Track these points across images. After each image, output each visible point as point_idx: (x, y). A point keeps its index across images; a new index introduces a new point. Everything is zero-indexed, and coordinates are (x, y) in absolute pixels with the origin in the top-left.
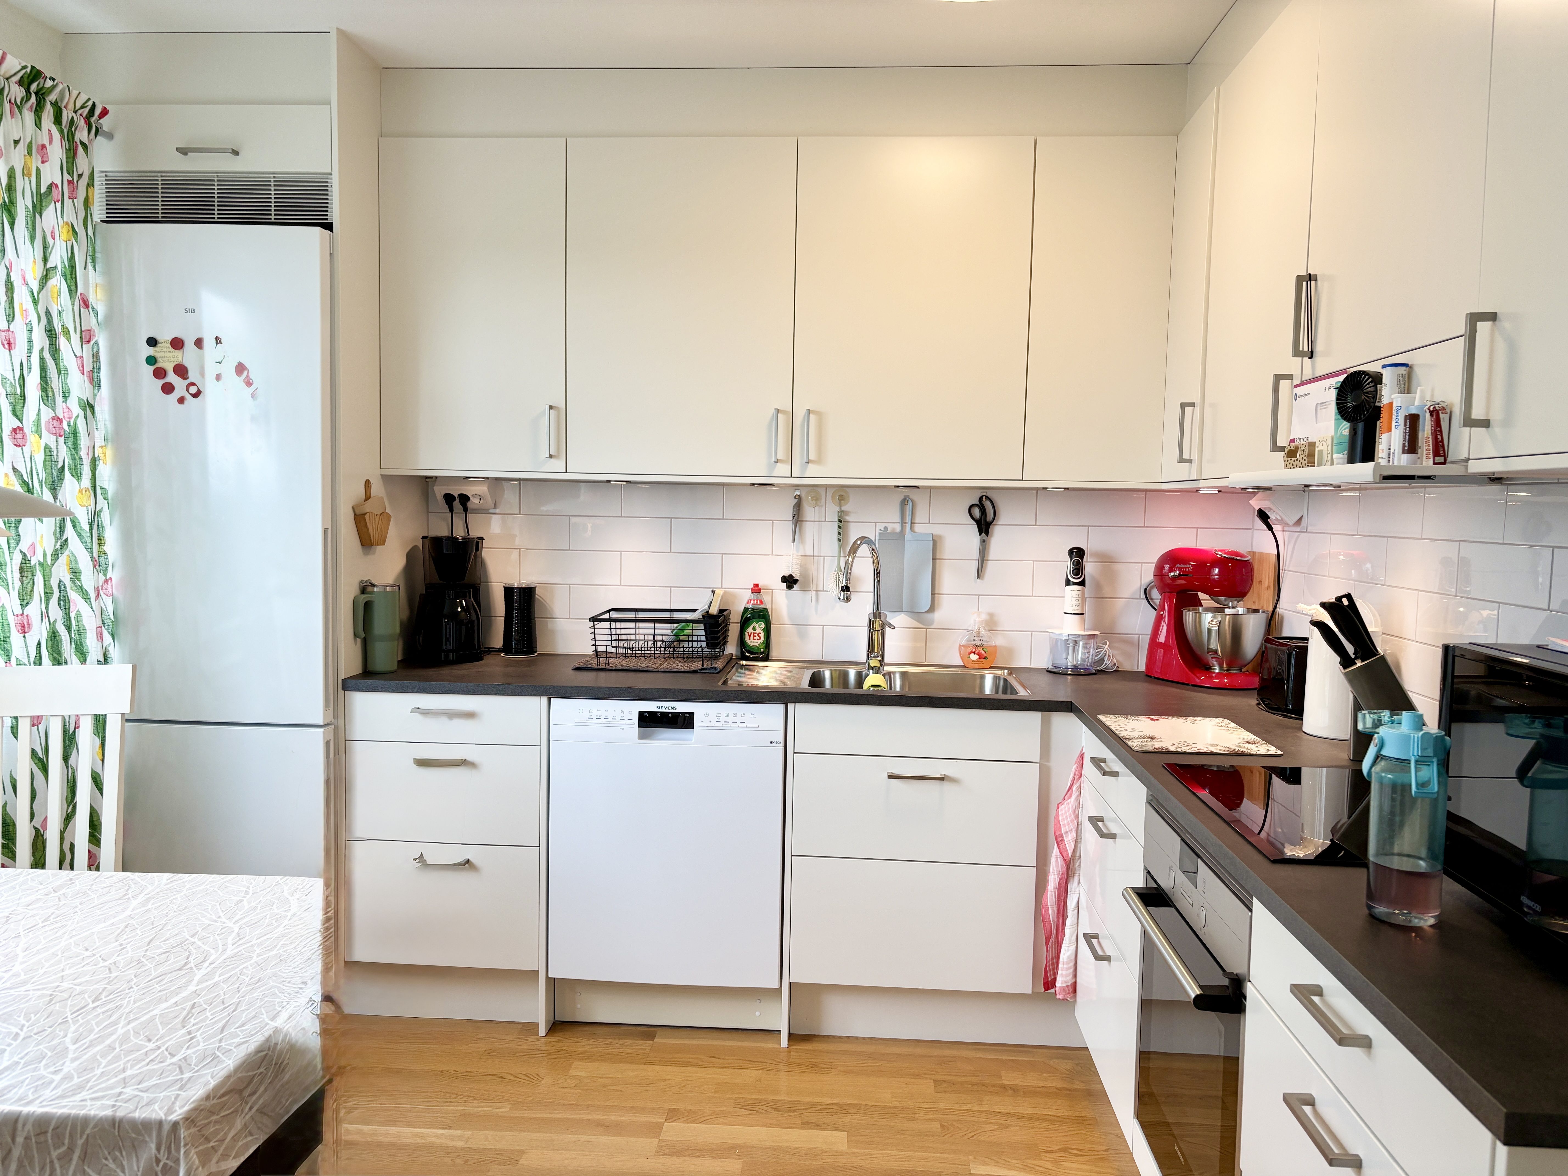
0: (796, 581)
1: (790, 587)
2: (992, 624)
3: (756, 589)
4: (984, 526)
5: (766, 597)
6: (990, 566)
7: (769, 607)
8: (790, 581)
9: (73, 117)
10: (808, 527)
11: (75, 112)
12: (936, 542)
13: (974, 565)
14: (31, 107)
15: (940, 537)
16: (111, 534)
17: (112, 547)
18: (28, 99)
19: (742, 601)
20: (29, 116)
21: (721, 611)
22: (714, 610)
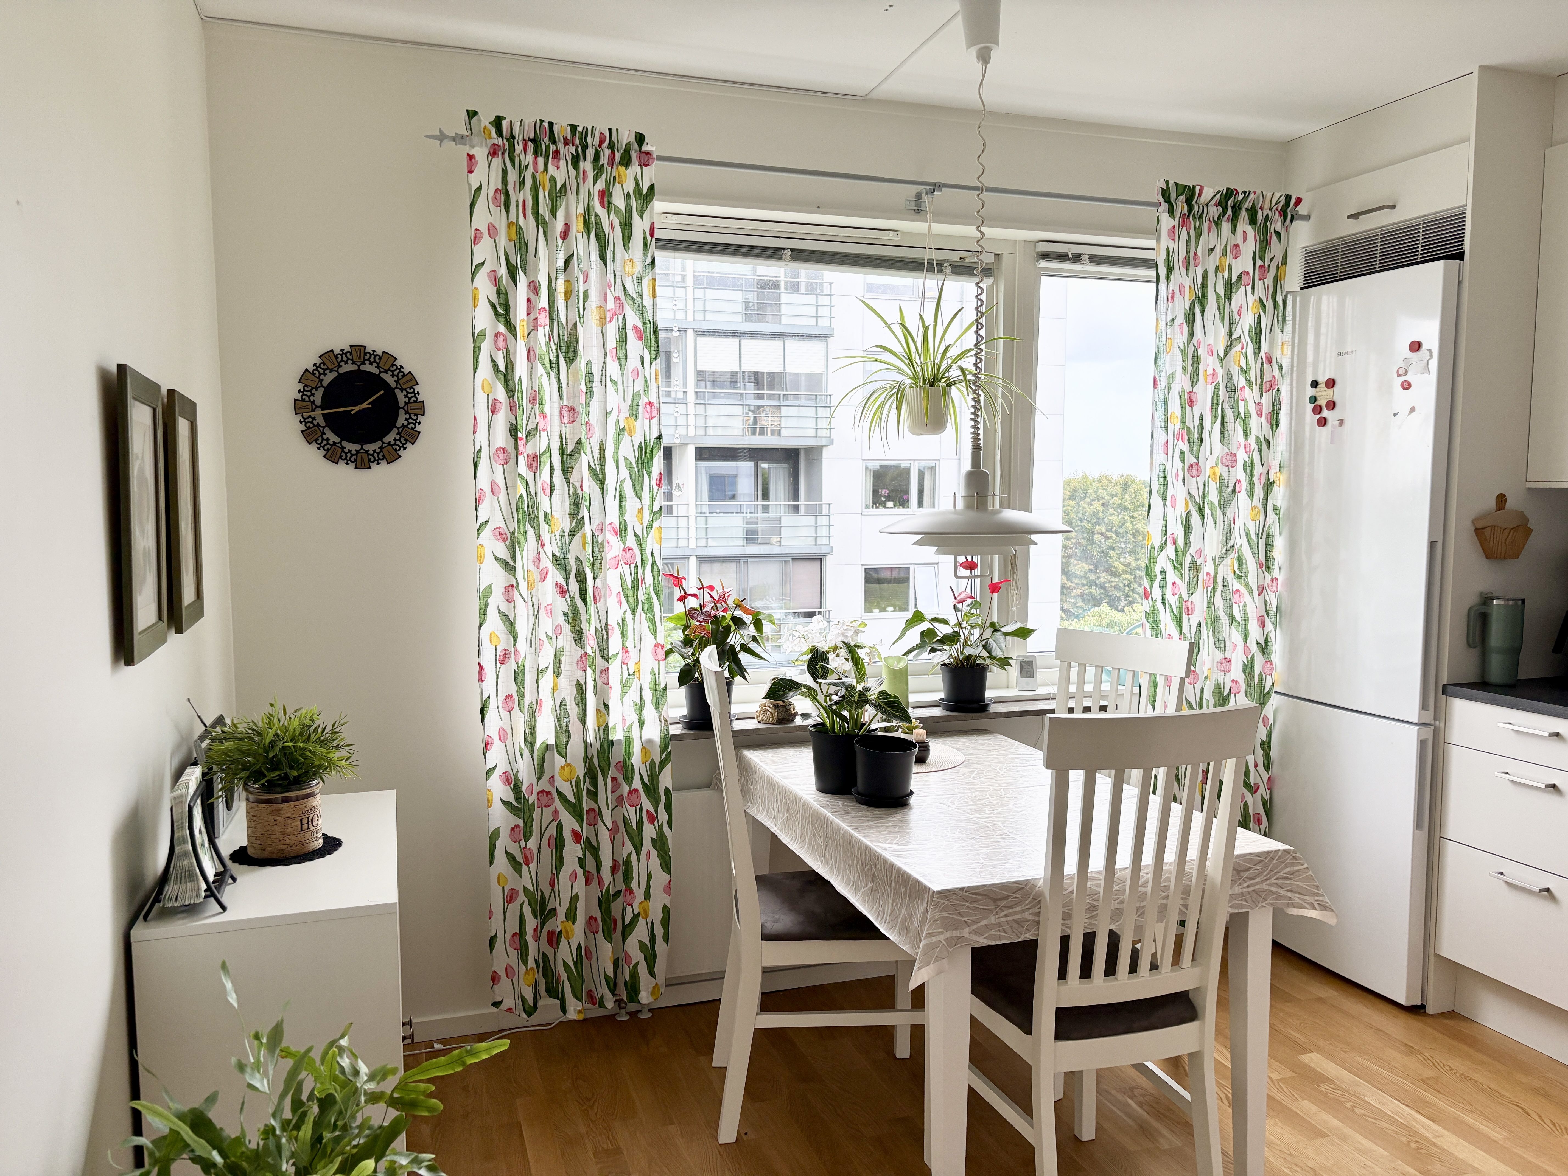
9: (1267, 215)
11: (1271, 209)
14: (1228, 218)
16: (1279, 544)
17: (1279, 553)
18: (1224, 214)
20: (1226, 226)
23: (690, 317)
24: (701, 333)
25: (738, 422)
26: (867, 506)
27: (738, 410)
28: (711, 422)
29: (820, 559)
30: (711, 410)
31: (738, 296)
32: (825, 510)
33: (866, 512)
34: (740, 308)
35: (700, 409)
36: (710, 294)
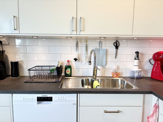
0: (77, 59)
1: (76, 61)
2: (118, 68)
3: (68, 61)
4: (117, 47)
5: (70, 63)
6: (118, 56)
7: (71, 65)
8: (76, 60)
10: (79, 48)
12: (107, 51)
13: (114, 56)
15: (107, 50)
19: (65, 64)
21: (61, 66)
22: (59, 66)
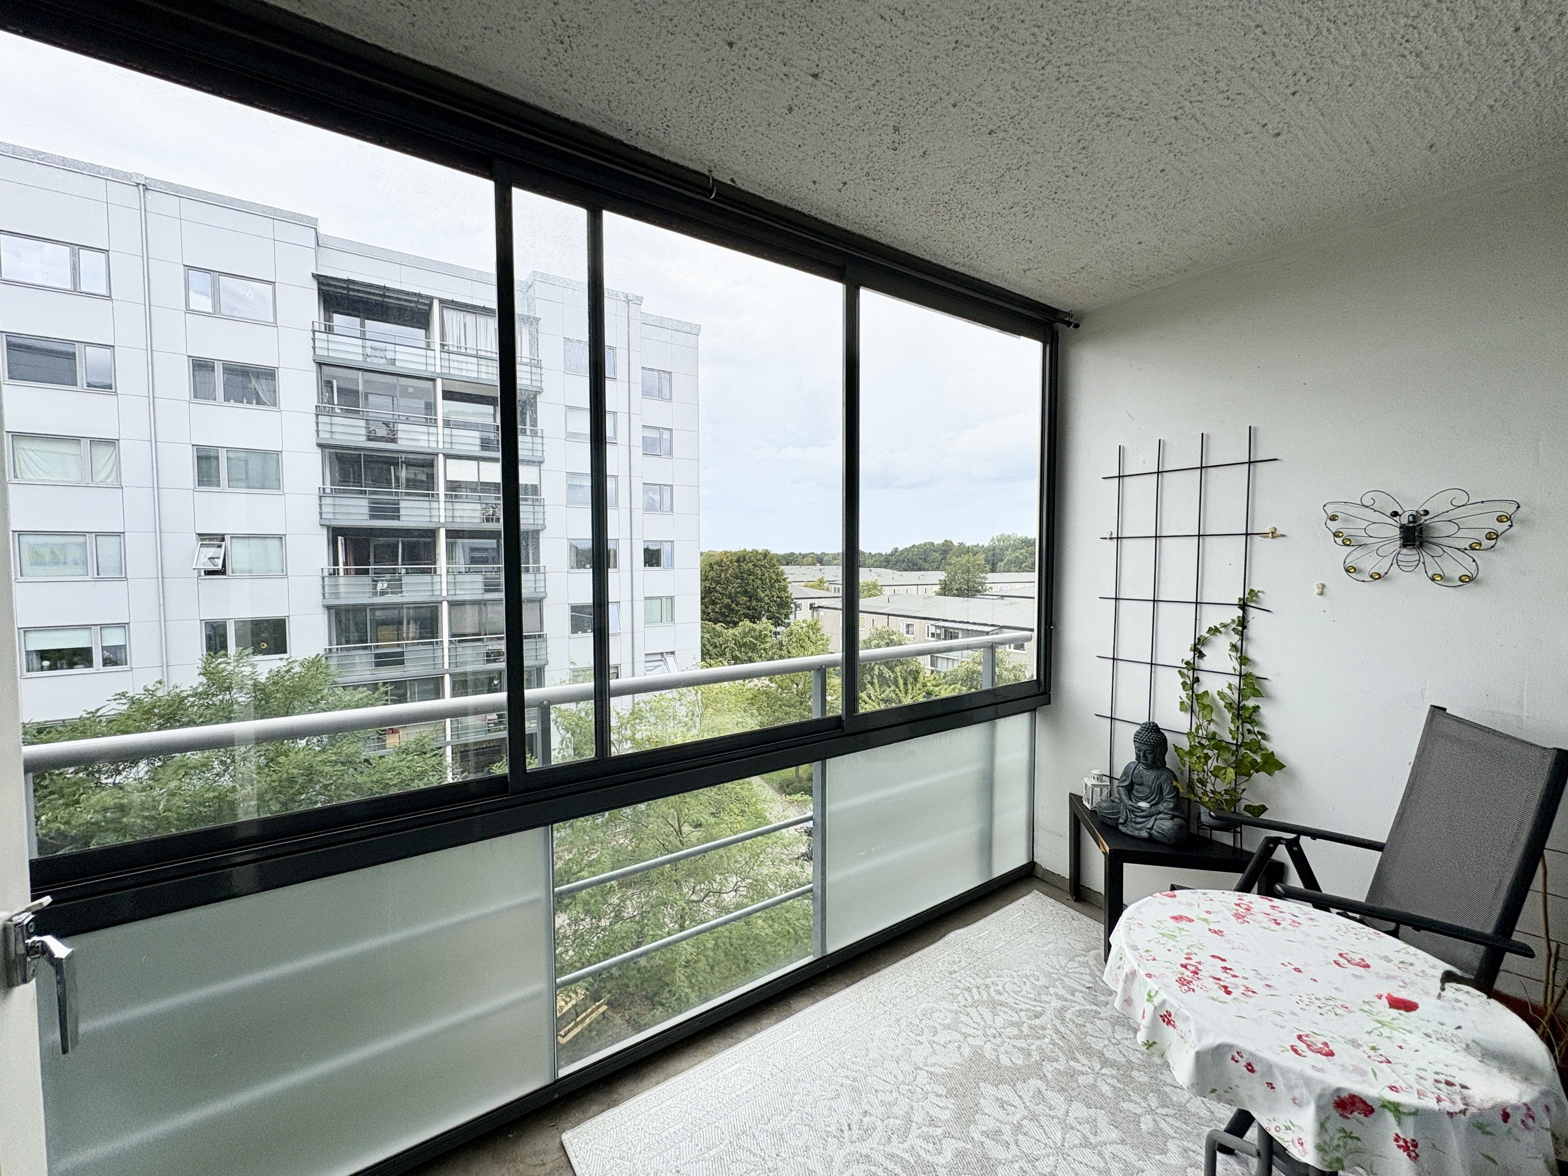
23: (441, 446)
24: (447, 456)
25: (478, 514)
26: (572, 568)
27: (478, 507)
28: (457, 513)
29: (540, 601)
30: (457, 506)
31: (477, 434)
32: (542, 570)
33: (571, 571)
34: (478, 442)
35: (449, 506)
36: (455, 432)
